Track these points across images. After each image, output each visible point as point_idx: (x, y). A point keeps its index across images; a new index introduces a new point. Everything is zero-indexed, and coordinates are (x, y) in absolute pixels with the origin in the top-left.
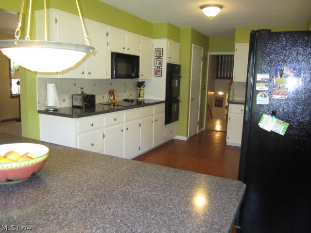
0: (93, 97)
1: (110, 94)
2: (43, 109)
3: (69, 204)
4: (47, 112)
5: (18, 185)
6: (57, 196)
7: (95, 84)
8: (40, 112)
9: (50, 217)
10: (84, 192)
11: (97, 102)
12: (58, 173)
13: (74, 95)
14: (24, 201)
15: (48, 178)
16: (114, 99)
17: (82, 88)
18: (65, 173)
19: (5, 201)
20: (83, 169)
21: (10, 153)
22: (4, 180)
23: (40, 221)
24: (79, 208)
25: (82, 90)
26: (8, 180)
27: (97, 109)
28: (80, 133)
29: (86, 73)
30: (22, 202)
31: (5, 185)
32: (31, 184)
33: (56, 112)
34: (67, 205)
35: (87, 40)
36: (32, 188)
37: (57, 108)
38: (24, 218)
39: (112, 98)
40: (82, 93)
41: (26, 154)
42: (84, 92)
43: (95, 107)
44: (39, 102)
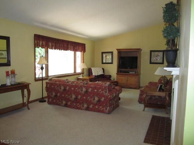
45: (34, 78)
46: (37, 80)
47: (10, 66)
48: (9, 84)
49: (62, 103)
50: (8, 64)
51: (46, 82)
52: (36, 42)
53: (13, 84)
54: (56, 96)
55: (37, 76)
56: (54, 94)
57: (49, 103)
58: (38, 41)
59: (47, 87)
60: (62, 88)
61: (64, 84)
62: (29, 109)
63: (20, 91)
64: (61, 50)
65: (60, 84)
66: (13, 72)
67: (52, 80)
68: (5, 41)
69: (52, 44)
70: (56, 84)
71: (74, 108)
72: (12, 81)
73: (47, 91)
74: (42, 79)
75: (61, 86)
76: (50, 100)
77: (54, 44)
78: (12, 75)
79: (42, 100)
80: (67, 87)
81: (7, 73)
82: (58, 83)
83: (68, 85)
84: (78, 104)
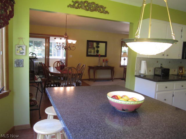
0: (168, 70)
1: (179, 69)
2: (138, 74)
3: (155, 131)
4: (139, 76)
5: (127, 113)
6: (148, 125)
7: (170, 62)
8: (136, 76)
9: (144, 135)
10: (164, 127)
11: (170, 73)
12: (148, 112)
13: (156, 68)
14: (131, 123)
15: (142, 113)
16: (182, 72)
17: (161, 64)
18: (152, 113)
19: (122, 120)
20: (163, 113)
21: (124, 96)
22: (121, 109)
23: (139, 136)
24: (161, 136)
25: (161, 65)
26: (123, 110)
27: (170, 78)
28: (158, 91)
29: (165, 55)
30: (130, 123)
31: (121, 112)
32: (134, 114)
33: (144, 77)
34: (154, 132)
35: (173, 36)
36: (134, 117)
37: (145, 74)
38: (131, 131)
39: (181, 71)
40: (161, 67)
41: (132, 98)
42: (162, 66)
43: (168, 76)
44: (136, 70)
45: (119, 65)
46: (121, 66)
48: (104, 66)
50: (105, 56)
52: (122, 44)
53: (106, 66)
55: (121, 64)
62: (113, 81)
66: (107, 60)
68: (104, 44)
74: (124, 66)
78: (106, 62)
81: (104, 60)
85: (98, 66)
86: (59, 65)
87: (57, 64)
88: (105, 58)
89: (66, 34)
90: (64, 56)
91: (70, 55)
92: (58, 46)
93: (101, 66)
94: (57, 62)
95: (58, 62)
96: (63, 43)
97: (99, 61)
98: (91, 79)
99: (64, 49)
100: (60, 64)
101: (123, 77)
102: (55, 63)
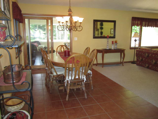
45: (129, 47)
46: (131, 48)
47: (115, 38)
48: (113, 48)
49: (146, 65)
50: (114, 37)
51: (137, 50)
52: (133, 22)
53: (115, 49)
54: (142, 60)
55: (132, 46)
56: (141, 58)
57: (138, 65)
58: (134, 22)
59: (136, 53)
60: (147, 55)
61: (148, 52)
62: (123, 65)
63: (120, 53)
64: (154, 27)
65: (145, 52)
66: (116, 42)
67: (140, 49)
68: (113, 23)
69: (145, 23)
70: (143, 52)
71: (153, 70)
72: (115, 47)
73: (136, 56)
74: (135, 48)
75: (145, 53)
76: (138, 62)
77: (147, 23)
78: (115, 44)
79: (133, 62)
80: (149, 54)
81: (113, 42)
82: (144, 51)
83: (151, 53)
84: (157, 67)
85: (106, 49)
86: (62, 50)
87: (61, 48)
88: (114, 40)
89: (71, 9)
90: (68, 39)
91: (75, 38)
92: (60, 26)
93: (109, 49)
94: (60, 47)
95: (62, 46)
96: (67, 22)
97: (108, 43)
98: (98, 64)
99: (68, 29)
100: (64, 48)
101: (133, 60)
102: (58, 48)
